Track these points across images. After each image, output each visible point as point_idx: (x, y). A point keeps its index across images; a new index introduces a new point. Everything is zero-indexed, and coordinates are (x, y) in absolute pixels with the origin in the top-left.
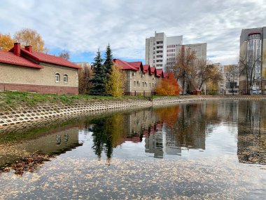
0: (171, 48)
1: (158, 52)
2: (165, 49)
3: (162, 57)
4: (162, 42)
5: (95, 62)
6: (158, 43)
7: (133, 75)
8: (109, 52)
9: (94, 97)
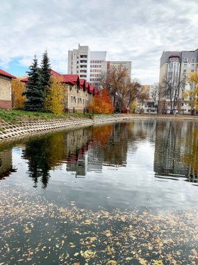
0: (95, 64)
1: (81, 67)
2: (89, 64)
3: (85, 71)
4: (86, 56)
5: (30, 71)
6: (82, 57)
7: (71, 89)
8: (46, 60)
9: (35, 113)
